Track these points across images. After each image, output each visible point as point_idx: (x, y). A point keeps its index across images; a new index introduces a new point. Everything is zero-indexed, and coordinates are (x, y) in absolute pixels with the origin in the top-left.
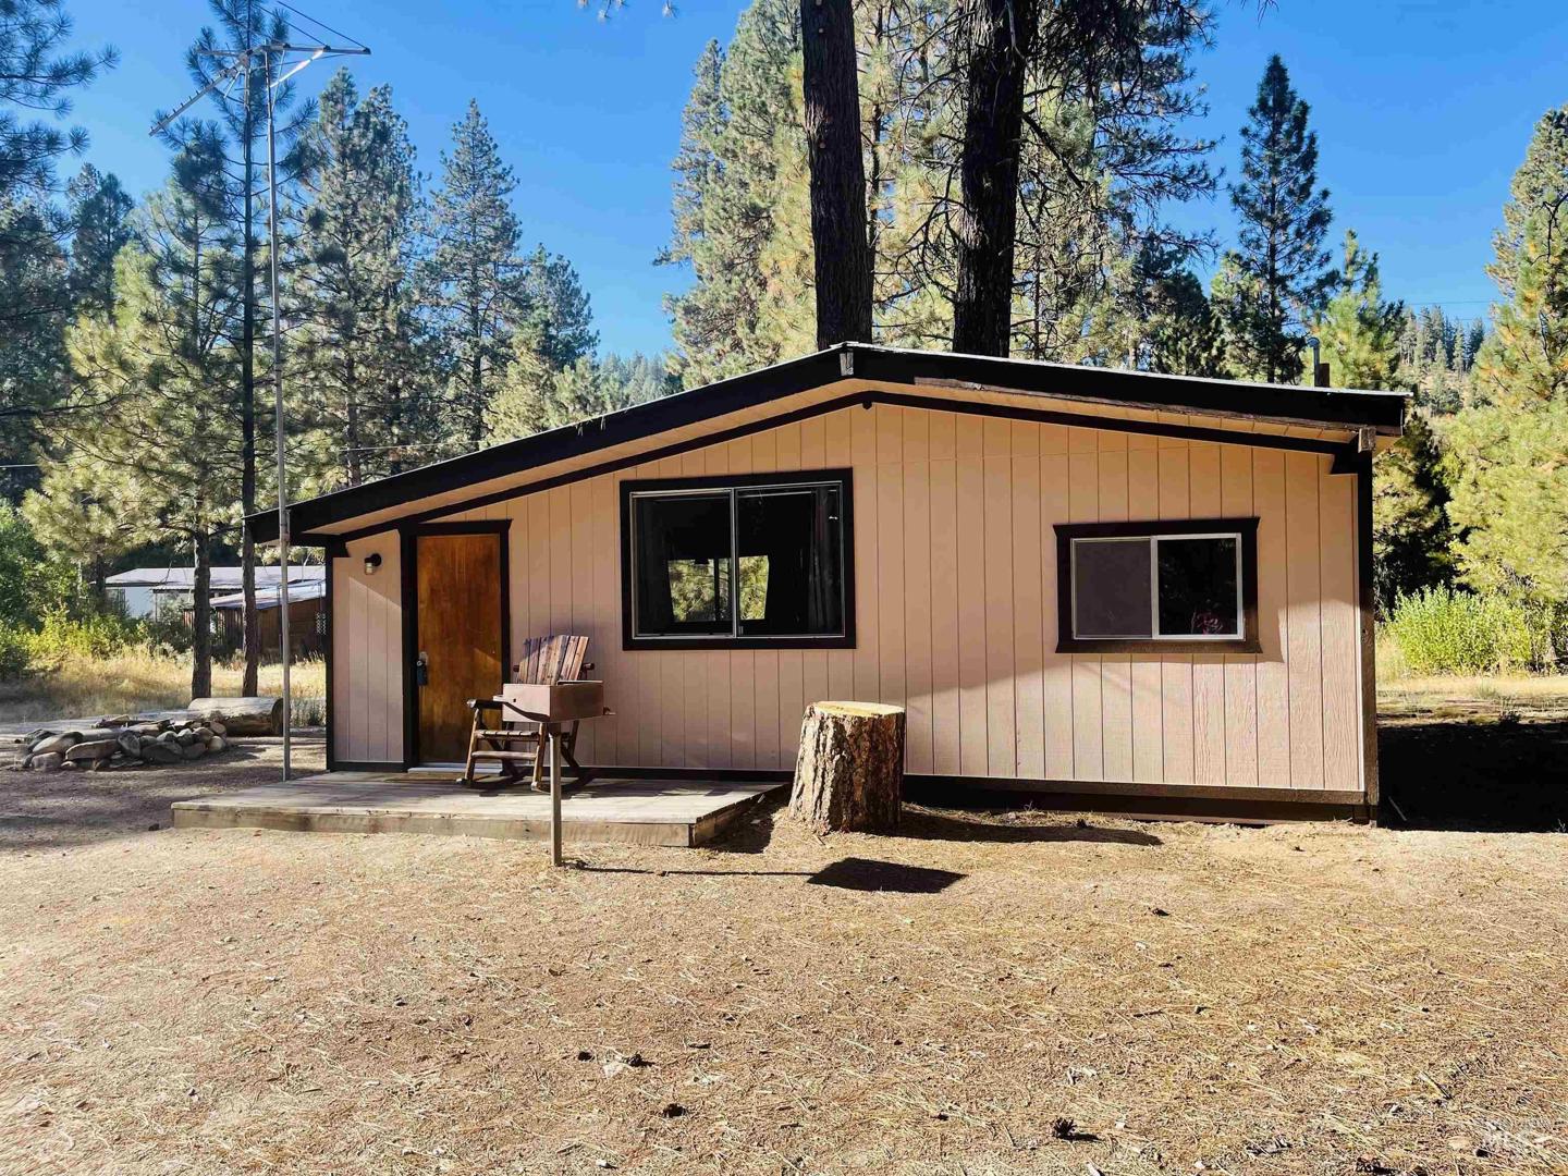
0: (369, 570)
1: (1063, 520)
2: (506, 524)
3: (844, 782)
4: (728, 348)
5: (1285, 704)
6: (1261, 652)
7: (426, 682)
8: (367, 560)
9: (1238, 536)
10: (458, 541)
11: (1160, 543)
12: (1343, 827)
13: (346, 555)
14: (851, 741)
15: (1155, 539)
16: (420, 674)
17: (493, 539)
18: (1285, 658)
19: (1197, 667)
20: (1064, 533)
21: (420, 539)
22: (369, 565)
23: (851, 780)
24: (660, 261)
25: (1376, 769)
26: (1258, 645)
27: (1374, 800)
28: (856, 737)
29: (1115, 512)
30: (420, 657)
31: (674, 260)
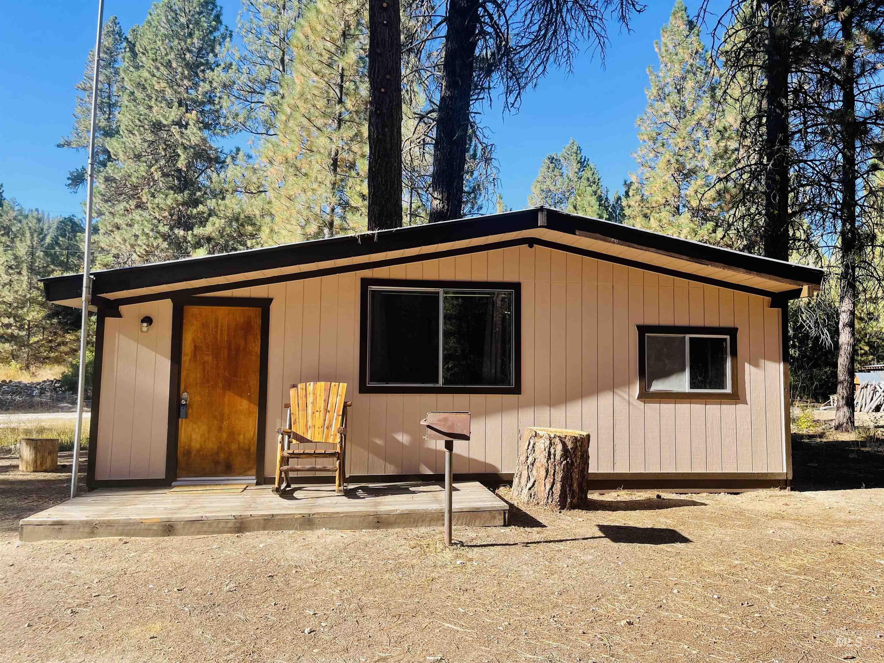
0: (145, 329)
1: (641, 322)
2: (269, 301)
3: (568, 478)
4: (133, 207)
5: (750, 427)
6: (739, 399)
7: (186, 417)
8: (143, 321)
9: (728, 337)
10: (222, 311)
11: (691, 339)
12: (776, 492)
13: (119, 315)
14: (572, 452)
15: (688, 336)
16: (183, 410)
17: (254, 313)
18: (749, 402)
19: (708, 406)
20: (643, 330)
21: (186, 308)
22: (145, 324)
23: (572, 477)
24: (63, 146)
25: (791, 460)
26: (738, 396)
27: (790, 477)
28: (575, 448)
29: (666, 320)
30: (183, 397)
31: (74, 146)
